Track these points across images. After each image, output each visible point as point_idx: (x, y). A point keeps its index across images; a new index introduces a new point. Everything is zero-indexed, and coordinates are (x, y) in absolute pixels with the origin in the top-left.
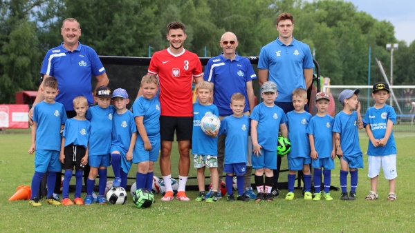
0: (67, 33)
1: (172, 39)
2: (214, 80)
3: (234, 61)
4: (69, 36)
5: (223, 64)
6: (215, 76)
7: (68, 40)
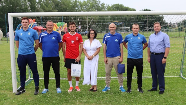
0: (48, 26)
1: (71, 28)
2: (106, 43)
3: (114, 35)
4: (49, 28)
5: (110, 36)
6: (106, 41)
7: (49, 29)
